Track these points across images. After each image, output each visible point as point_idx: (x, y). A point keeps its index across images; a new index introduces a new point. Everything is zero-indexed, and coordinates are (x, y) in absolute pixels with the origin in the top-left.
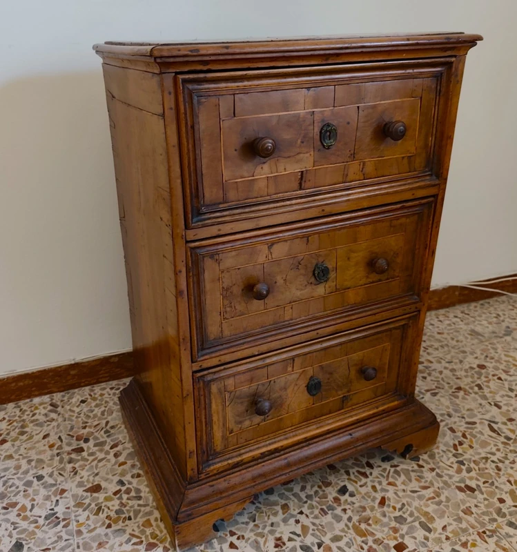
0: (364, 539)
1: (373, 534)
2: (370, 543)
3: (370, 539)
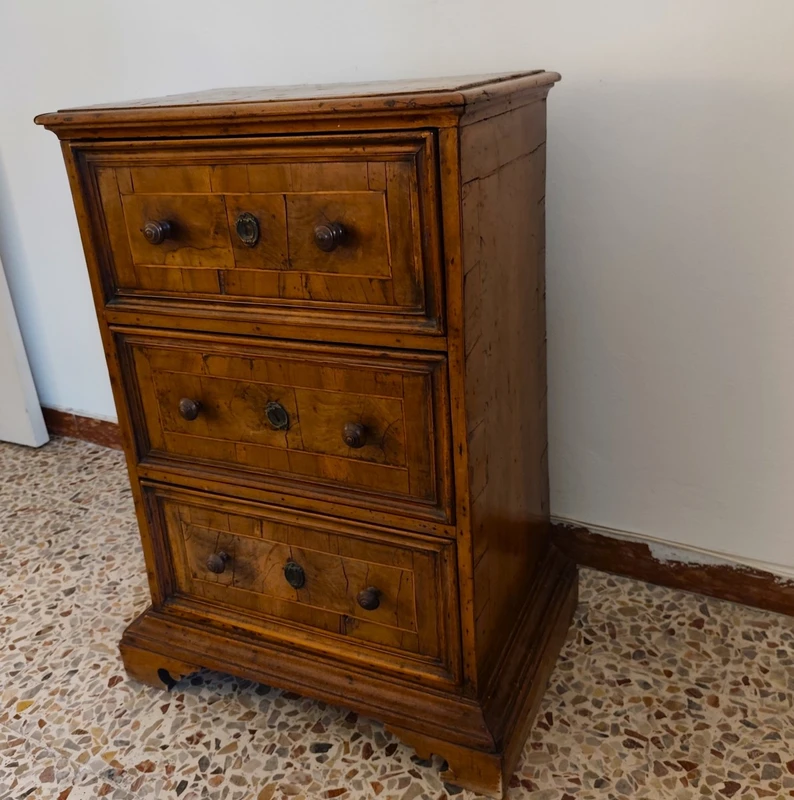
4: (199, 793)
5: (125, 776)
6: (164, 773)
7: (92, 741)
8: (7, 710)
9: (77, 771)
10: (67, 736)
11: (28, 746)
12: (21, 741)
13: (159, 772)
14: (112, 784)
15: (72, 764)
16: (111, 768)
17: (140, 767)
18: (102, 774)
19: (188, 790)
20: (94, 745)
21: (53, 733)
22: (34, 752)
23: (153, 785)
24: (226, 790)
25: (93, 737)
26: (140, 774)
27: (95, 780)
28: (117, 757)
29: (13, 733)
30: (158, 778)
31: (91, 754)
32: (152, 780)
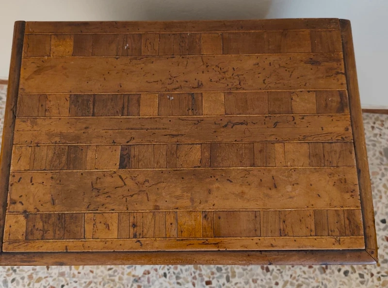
0: (195, 270)
1: (201, 270)
2: (197, 274)
3: (198, 272)
4: (173, 274)
5: (142, 279)
6: (155, 272)
7: (118, 271)
8: (72, 272)
9: (123, 285)
10: (107, 273)
11: (96, 283)
12: (90, 283)
13: (153, 272)
14: (140, 284)
15: (118, 282)
16: (134, 278)
17: (145, 274)
18: (133, 282)
19: (168, 275)
20: (120, 272)
21: (100, 274)
22: (100, 284)
23: (154, 278)
24: (181, 270)
25: (117, 269)
26: (147, 276)
27: (132, 285)
28: (133, 273)
29: (84, 280)
30: (154, 275)
31: (122, 276)
32: (153, 276)
